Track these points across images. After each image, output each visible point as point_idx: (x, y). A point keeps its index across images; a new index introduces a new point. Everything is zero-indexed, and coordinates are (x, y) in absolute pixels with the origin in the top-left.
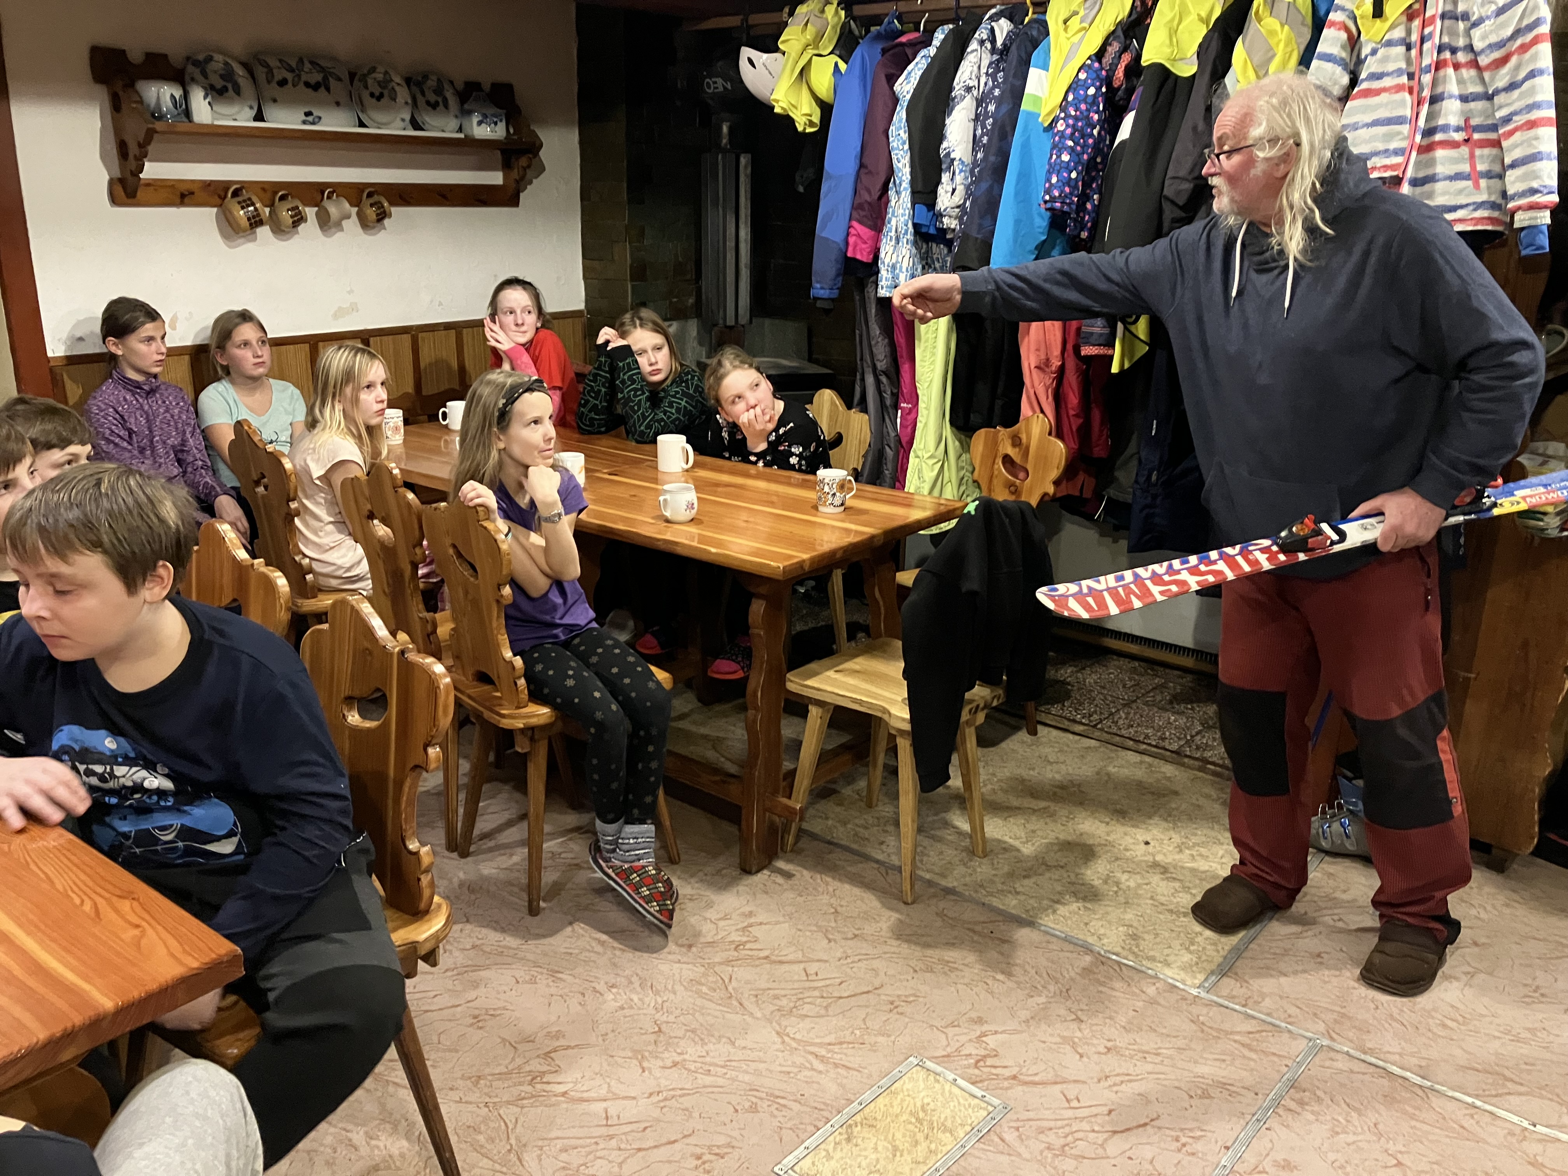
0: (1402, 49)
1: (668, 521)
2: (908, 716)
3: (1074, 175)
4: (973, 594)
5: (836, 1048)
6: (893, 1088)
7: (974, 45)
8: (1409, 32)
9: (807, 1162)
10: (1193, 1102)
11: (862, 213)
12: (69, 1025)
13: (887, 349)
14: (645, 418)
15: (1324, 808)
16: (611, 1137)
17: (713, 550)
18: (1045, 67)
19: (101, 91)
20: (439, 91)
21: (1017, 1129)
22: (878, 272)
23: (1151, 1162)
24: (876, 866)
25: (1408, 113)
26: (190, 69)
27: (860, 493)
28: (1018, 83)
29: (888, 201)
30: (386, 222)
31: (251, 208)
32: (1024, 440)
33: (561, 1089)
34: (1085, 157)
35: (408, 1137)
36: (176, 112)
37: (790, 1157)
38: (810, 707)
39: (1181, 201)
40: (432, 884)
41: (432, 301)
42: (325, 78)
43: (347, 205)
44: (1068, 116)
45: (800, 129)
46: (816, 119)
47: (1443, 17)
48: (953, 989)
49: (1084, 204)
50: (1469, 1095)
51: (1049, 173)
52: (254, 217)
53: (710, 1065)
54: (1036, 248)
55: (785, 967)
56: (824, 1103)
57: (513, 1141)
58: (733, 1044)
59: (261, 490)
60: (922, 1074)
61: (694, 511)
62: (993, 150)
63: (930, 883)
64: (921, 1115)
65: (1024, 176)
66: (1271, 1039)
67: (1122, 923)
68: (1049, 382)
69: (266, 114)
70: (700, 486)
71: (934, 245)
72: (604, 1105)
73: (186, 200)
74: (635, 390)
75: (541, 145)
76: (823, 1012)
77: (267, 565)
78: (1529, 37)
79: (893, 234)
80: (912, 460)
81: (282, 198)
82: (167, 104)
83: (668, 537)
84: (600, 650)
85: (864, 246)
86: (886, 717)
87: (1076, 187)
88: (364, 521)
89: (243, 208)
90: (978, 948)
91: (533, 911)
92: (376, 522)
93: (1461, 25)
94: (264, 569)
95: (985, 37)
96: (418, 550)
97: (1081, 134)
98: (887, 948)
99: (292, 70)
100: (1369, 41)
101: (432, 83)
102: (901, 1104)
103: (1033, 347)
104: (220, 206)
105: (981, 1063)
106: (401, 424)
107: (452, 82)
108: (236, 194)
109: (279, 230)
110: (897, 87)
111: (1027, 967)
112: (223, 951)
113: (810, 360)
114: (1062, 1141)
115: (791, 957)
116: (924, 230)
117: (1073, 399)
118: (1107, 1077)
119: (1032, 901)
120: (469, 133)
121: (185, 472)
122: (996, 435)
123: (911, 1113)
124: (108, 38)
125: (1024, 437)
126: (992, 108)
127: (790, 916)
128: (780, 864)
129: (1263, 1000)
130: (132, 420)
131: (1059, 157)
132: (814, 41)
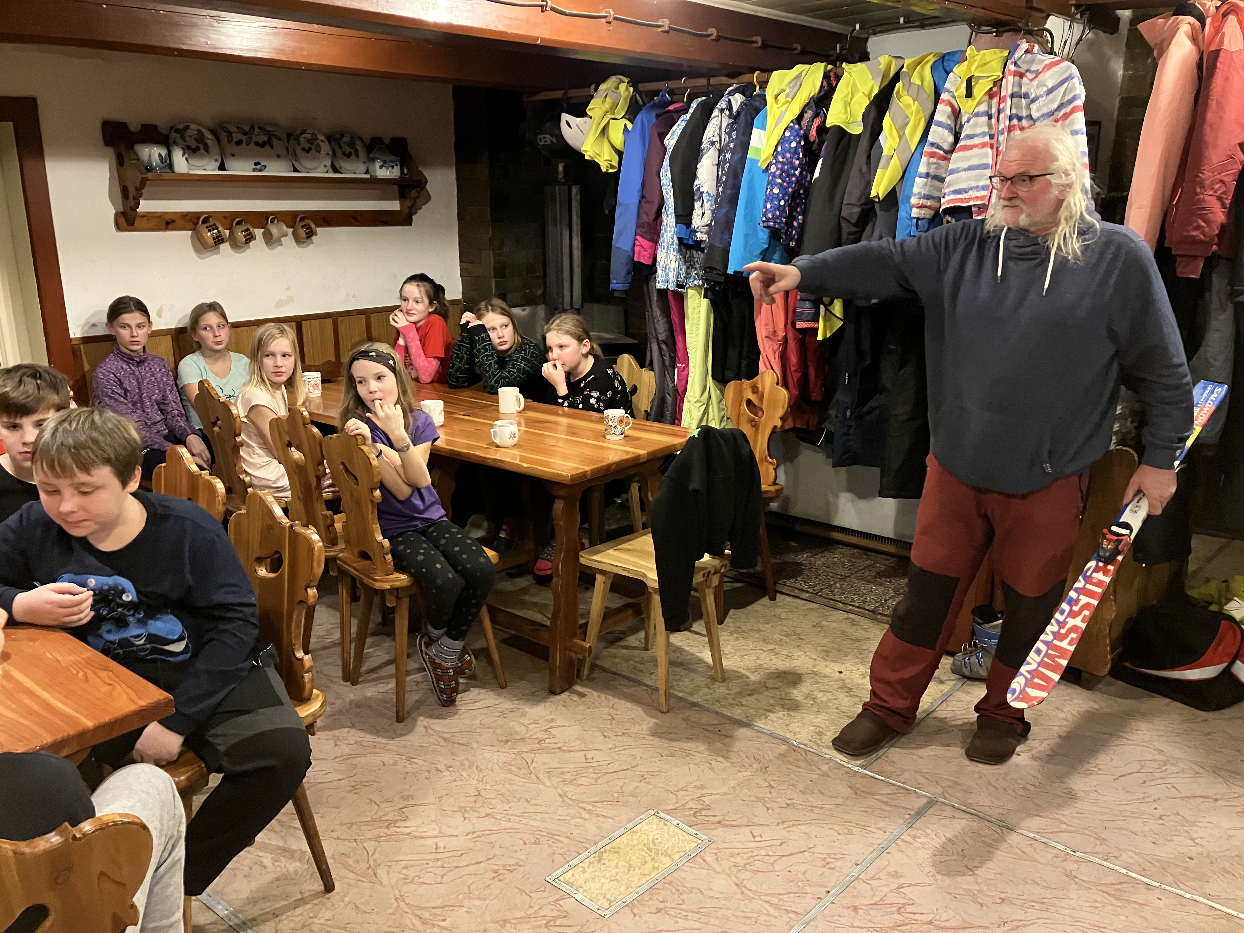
0: (985, 118)
1: (498, 446)
2: (656, 578)
3: (782, 203)
4: (696, 491)
5: (599, 805)
6: (634, 829)
7: (716, 113)
8: (990, 107)
9: (569, 874)
10: (840, 837)
11: (644, 230)
12: (66, 734)
13: (666, 325)
14: (494, 376)
15: (965, 646)
16: (438, 860)
17: (525, 465)
18: (763, 128)
19: (110, 152)
20: (352, 145)
21: (716, 854)
22: (656, 271)
23: (804, 874)
24: (645, 688)
25: (990, 161)
26: (173, 135)
27: (635, 426)
28: (745, 139)
29: (662, 222)
30: (314, 238)
31: (215, 231)
32: (760, 389)
33: (408, 830)
34: (790, 190)
35: (300, 860)
36: (162, 165)
37: (558, 872)
38: (597, 576)
39: (854, 219)
40: (312, 680)
41: (347, 295)
42: (270, 139)
43: (285, 227)
44: (778, 162)
45: (604, 170)
46: (615, 163)
47: (1012, 96)
48: (686, 767)
49: (792, 222)
50: (1032, 832)
51: (766, 202)
52: (217, 237)
53: (511, 815)
54: (761, 254)
55: (572, 754)
56: (587, 839)
57: (371, 862)
58: (529, 802)
59: (216, 429)
60: (656, 820)
61: (516, 439)
62: (729, 186)
63: (681, 699)
64: (651, 846)
65: (750, 203)
66: (903, 798)
67: (812, 724)
68: (776, 347)
69: (227, 165)
70: (530, 422)
71: (695, 252)
72: (436, 840)
73: (169, 226)
74: (488, 356)
75: (426, 182)
76: (593, 782)
77: (211, 474)
78: (1069, 109)
79: (665, 244)
80: (686, 405)
81: (238, 223)
82: (155, 160)
83: (497, 457)
84: (447, 536)
85: (645, 253)
86: (644, 580)
87: (784, 211)
88: (285, 447)
89: (210, 231)
90: (708, 741)
91: (400, 719)
92: (293, 449)
93: (1024, 101)
94: (209, 477)
95: (724, 106)
96: (321, 468)
97: (786, 174)
98: (645, 742)
99: (245, 134)
100: (965, 113)
101: (346, 139)
102: (639, 839)
103: (763, 323)
104: (193, 230)
105: (698, 814)
106: (320, 382)
107: (361, 139)
108: (205, 221)
109: (235, 246)
110: (666, 142)
111: (740, 753)
112: (162, 697)
113: (627, 334)
114: (745, 862)
115: (577, 748)
116: (685, 242)
117: (793, 359)
118: (783, 822)
119: (751, 711)
120: (373, 174)
121: (166, 419)
122: (741, 385)
123: (645, 845)
124: (116, 115)
125: (760, 386)
126: (728, 156)
127: (580, 721)
128: (578, 688)
129: (903, 773)
130: (127, 382)
131: (772, 190)
132: (611, 109)
